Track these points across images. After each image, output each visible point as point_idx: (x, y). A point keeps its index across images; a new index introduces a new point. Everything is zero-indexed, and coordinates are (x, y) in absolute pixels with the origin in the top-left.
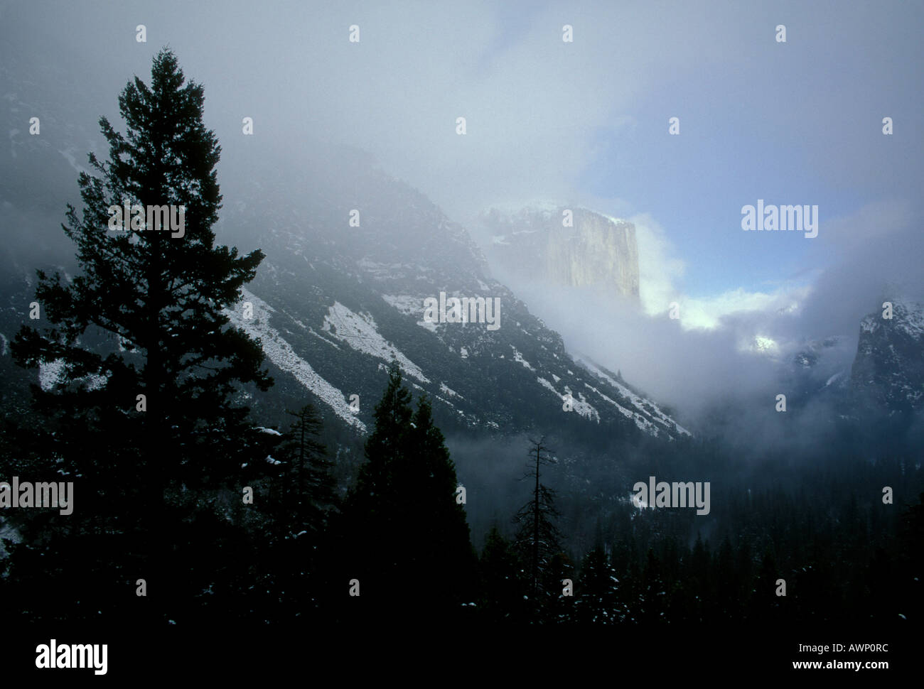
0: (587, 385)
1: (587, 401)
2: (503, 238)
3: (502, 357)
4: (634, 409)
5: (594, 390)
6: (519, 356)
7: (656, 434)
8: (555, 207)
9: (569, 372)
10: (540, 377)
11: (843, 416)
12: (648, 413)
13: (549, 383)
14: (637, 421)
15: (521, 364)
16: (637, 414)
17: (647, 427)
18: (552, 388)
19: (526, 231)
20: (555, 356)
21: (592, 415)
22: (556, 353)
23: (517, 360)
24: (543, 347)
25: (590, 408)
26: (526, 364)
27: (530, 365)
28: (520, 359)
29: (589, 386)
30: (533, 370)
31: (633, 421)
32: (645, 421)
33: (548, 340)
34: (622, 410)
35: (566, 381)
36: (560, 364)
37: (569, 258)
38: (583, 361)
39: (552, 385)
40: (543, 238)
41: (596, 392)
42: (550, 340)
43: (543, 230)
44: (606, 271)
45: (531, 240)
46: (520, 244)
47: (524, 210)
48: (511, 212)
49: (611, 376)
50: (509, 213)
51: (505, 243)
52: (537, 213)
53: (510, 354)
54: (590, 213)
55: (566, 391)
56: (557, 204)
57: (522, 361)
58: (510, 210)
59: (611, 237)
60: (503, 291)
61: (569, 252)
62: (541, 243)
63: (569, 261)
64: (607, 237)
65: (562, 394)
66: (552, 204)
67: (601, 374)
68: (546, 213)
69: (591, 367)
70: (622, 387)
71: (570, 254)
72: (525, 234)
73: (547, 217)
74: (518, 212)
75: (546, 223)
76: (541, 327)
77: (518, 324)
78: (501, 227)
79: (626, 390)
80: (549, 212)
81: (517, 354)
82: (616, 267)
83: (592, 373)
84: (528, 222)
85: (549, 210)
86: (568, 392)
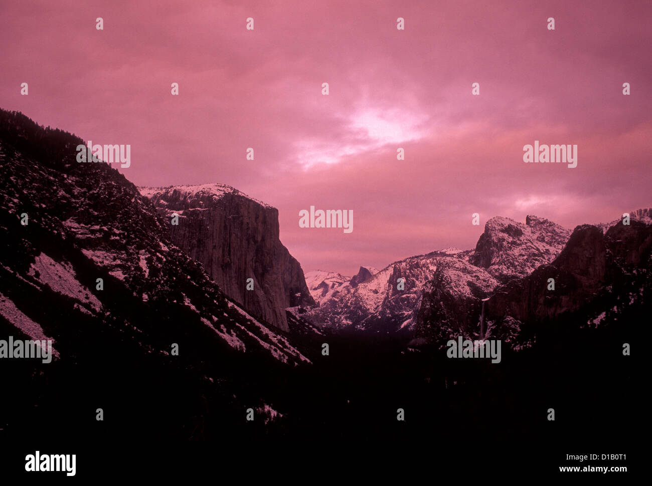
0: (237, 324)
1: (237, 336)
3: (175, 301)
4: (271, 342)
6: (188, 301)
7: (285, 361)
8: (222, 193)
9: (225, 314)
10: (203, 318)
11: (410, 349)
12: (280, 346)
13: (209, 322)
14: (273, 351)
15: (189, 307)
16: (273, 347)
17: (280, 356)
18: (211, 326)
20: (215, 302)
21: (240, 347)
22: (216, 300)
23: (186, 304)
24: (206, 294)
25: (238, 341)
26: (193, 307)
27: (196, 308)
28: (189, 303)
29: (239, 325)
30: (198, 312)
31: (269, 351)
32: (278, 351)
33: (210, 290)
34: (262, 343)
35: (222, 320)
36: (218, 308)
37: (230, 230)
38: (236, 307)
39: (212, 324)
40: (212, 215)
41: (244, 329)
42: (212, 290)
43: (212, 208)
44: (256, 242)
45: (203, 215)
46: (194, 217)
47: (198, 193)
48: (189, 194)
49: (255, 318)
50: (187, 194)
51: (183, 216)
52: (208, 196)
53: (181, 300)
54: (247, 199)
55: (222, 328)
56: (224, 191)
57: (190, 305)
58: (188, 192)
59: (261, 218)
60: (178, 252)
61: (230, 226)
62: (210, 219)
63: (230, 232)
64: (258, 218)
65: (219, 331)
66: (220, 190)
67: (248, 317)
68: (215, 196)
69: (241, 311)
70: (263, 326)
71: (230, 228)
72: (198, 210)
73: (215, 199)
74: (194, 194)
75: (214, 203)
76: (206, 280)
77: (189, 277)
78: (180, 205)
79: (265, 328)
80: (218, 196)
81: (187, 299)
82: (263, 240)
83: (241, 315)
84: (201, 202)
85: (218, 194)
86: (224, 329)
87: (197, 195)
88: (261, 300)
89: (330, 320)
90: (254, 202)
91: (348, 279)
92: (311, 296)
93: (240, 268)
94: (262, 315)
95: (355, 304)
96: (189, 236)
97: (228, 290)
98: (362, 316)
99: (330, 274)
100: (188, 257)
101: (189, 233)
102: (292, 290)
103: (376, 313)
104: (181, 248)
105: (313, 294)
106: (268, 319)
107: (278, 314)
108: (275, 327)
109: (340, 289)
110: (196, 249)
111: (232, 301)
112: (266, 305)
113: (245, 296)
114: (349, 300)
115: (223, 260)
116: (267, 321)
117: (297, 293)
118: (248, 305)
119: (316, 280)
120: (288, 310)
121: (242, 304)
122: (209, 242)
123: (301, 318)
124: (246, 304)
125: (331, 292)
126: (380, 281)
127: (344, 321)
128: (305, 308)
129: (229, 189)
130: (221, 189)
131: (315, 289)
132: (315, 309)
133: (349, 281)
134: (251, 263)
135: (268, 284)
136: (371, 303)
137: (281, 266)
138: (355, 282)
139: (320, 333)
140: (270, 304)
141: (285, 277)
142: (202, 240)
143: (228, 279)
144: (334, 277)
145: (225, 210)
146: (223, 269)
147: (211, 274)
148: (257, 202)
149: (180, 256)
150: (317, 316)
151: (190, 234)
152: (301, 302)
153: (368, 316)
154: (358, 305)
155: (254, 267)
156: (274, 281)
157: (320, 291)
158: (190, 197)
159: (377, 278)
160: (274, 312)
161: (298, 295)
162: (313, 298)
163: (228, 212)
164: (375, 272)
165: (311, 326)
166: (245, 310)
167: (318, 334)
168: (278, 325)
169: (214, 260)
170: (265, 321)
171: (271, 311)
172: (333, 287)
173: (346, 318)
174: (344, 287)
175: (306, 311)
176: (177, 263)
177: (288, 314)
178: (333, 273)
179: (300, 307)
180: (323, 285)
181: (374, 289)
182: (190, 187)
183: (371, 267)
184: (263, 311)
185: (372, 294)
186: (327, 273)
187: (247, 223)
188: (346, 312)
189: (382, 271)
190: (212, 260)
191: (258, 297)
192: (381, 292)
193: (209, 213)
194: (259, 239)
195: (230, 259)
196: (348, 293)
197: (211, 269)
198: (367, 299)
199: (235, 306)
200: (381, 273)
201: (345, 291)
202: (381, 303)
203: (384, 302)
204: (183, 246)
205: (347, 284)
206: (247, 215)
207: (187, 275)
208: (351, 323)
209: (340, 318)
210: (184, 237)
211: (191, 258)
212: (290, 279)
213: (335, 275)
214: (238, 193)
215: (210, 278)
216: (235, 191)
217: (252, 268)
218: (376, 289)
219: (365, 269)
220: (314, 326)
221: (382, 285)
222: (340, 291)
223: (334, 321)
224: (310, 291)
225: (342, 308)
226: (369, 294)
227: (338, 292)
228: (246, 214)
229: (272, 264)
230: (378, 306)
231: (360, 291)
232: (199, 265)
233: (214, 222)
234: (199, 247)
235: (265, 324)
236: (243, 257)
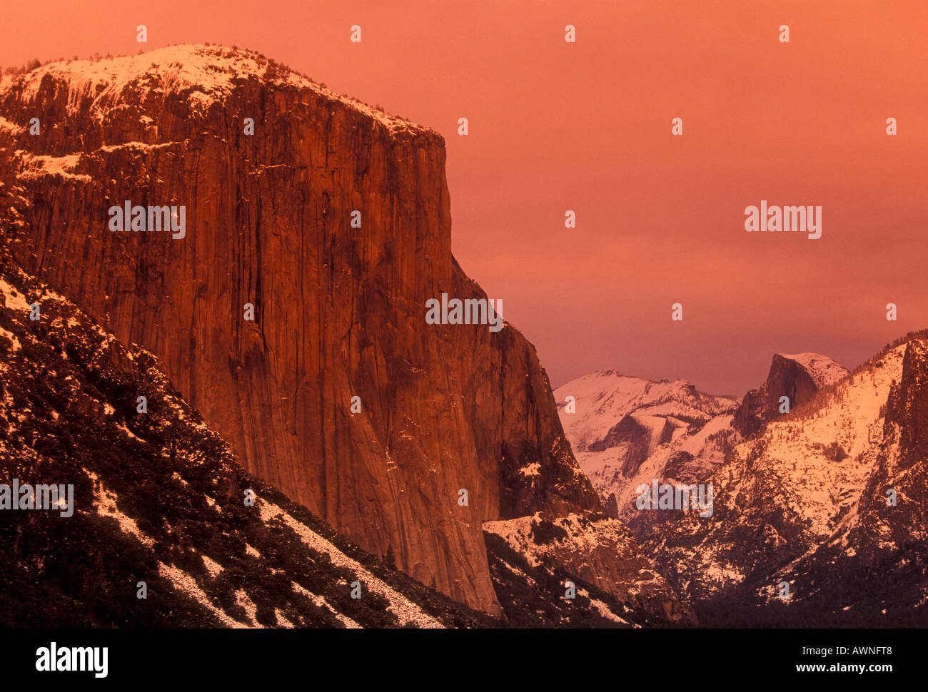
0: (298, 588)
2: (72, 160)
5: (320, 601)
6: (107, 502)
8: (224, 80)
9: (251, 551)
10: (167, 563)
13: (192, 580)
15: (114, 525)
18: (200, 595)
19: (140, 145)
20: (211, 502)
22: (212, 496)
23: (103, 512)
24: (176, 475)
26: (128, 525)
27: (140, 526)
28: (111, 510)
29: (305, 592)
30: (148, 541)
33: (192, 458)
35: (240, 574)
36: (221, 528)
37: (258, 225)
38: (290, 521)
39: (200, 587)
40: (187, 166)
41: (324, 607)
42: (195, 458)
43: (187, 141)
44: (359, 267)
45: (153, 171)
46: (120, 180)
47: (135, 83)
48: (100, 88)
49: (366, 562)
50: (93, 89)
51: (79, 177)
52: (173, 94)
53: (84, 497)
54: (322, 100)
55: (239, 603)
56: (232, 71)
57: (117, 515)
58: (96, 82)
59: (378, 173)
60: (66, 313)
61: (260, 207)
62: (180, 180)
63: (258, 235)
64: (366, 171)
65: (228, 613)
66: (216, 69)
67: (339, 559)
68: (196, 94)
69: (310, 537)
70: (396, 595)
71: (259, 216)
72: (136, 152)
73: (199, 107)
74: (119, 89)
75: (196, 122)
76: (175, 420)
77: (109, 409)
78: (67, 131)
79: (407, 602)
80: (209, 92)
81: (103, 494)
82: (388, 256)
83: (313, 553)
84: (147, 119)
85: (207, 87)
86: (247, 608)
87: (130, 93)
88: (387, 492)
89: (659, 569)
90: (350, 112)
91: (727, 403)
92: (581, 476)
93: (300, 373)
94: (390, 552)
95: (757, 502)
96: (103, 251)
97: (256, 456)
98: (783, 547)
99: (655, 387)
100: (101, 333)
101: (104, 241)
102: (504, 453)
103: (838, 535)
104: (77, 299)
105: (588, 465)
106: (417, 566)
107: (454, 545)
108: (441, 595)
109: (694, 444)
110: (130, 300)
111: (276, 498)
112: (407, 516)
113: (323, 478)
114: (730, 488)
115: (237, 340)
116: (411, 574)
117: (525, 464)
118: (337, 513)
119: (600, 411)
120: (490, 531)
121: (316, 512)
122: (180, 271)
123: (544, 558)
124: (331, 512)
125: (660, 456)
126: (852, 409)
127: (715, 572)
128: (558, 522)
129: (252, 64)
130: (222, 63)
131: (598, 447)
132: (597, 525)
133: (730, 412)
134: (344, 349)
135: (412, 430)
136: (816, 496)
137: (461, 358)
138: (752, 418)
139: (618, 619)
140: (421, 508)
141: (478, 402)
142: (153, 265)
143: (258, 414)
144: (670, 400)
145: (237, 144)
146: (235, 375)
147: (193, 398)
148: (360, 108)
149: (75, 329)
150: (606, 551)
151: (109, 244)
152: (545, 496)
153: (807, 548)
154: (767, 509)
155: (354, 366)
156: (437, 417)
157: (615, 456)
158: (105, 102)
159: (839, 398)
160: (440, 539)
161: (532, 470)
162: (588, 483)
163: (250, 153)
164: (834, 377)
165: (584, 593)
166: (327, 535)
167: (612, 621)
168: (457, 589)
169: (200, 340)
170: (406, 576)
171: (426, 533)
172: (666, 437)
173: (722, 559)
174: (711, 438)
175: (564, 533)
176: (64, 355)
177: (495, 545)
178: (666, 381)
179: (538, 520)
180: (630, 431)
181: (827, 442)
182: (104, 63)
183: (813, 355)
184: (396, 535)
185: (822, 460)
186: (644, 384)
187: (325, 193)
188: (719, 537)
189: (858, 370)
190: (193, 343)
191: (373, 480)
192: (854, 453)
193: (175, 159)
194: (373, 252)
195: (262, 335)
196: (727, 462)
197: (193, 377)
198: (803, 482)
199: (287, 517)
200: (857, 378)
201: (717, 454)
202: (857, 496)
203: (868, 493)
204: (82, 290)
205: (723, 423)
206: (322, 160)
207: (103, 401)
208: (740, 577)
209: (699, 557)
210: (86, 255)
211: (112, 338)
212: (499, 409)
213: (676, 388)
214: (285, 78)
215: (186, 413)
216: (274, 69)
217: (349, 370)
218: (835, 445)
219: (793, 362)
220: (596, 594)
221: (860, 428)
222: (694, 452)
223: (675, 570)
224: (579, 456)
225: (705, 521)
226: (812, 461)
227: (687, 457)
228: (319, 157)
229: (427, 353)
230: (845, 510)
231: (773, 452)
232: (144, 362)
233: (195, 193)
234: (141, 292)
235: (405, 585)
236: (314, 327)
